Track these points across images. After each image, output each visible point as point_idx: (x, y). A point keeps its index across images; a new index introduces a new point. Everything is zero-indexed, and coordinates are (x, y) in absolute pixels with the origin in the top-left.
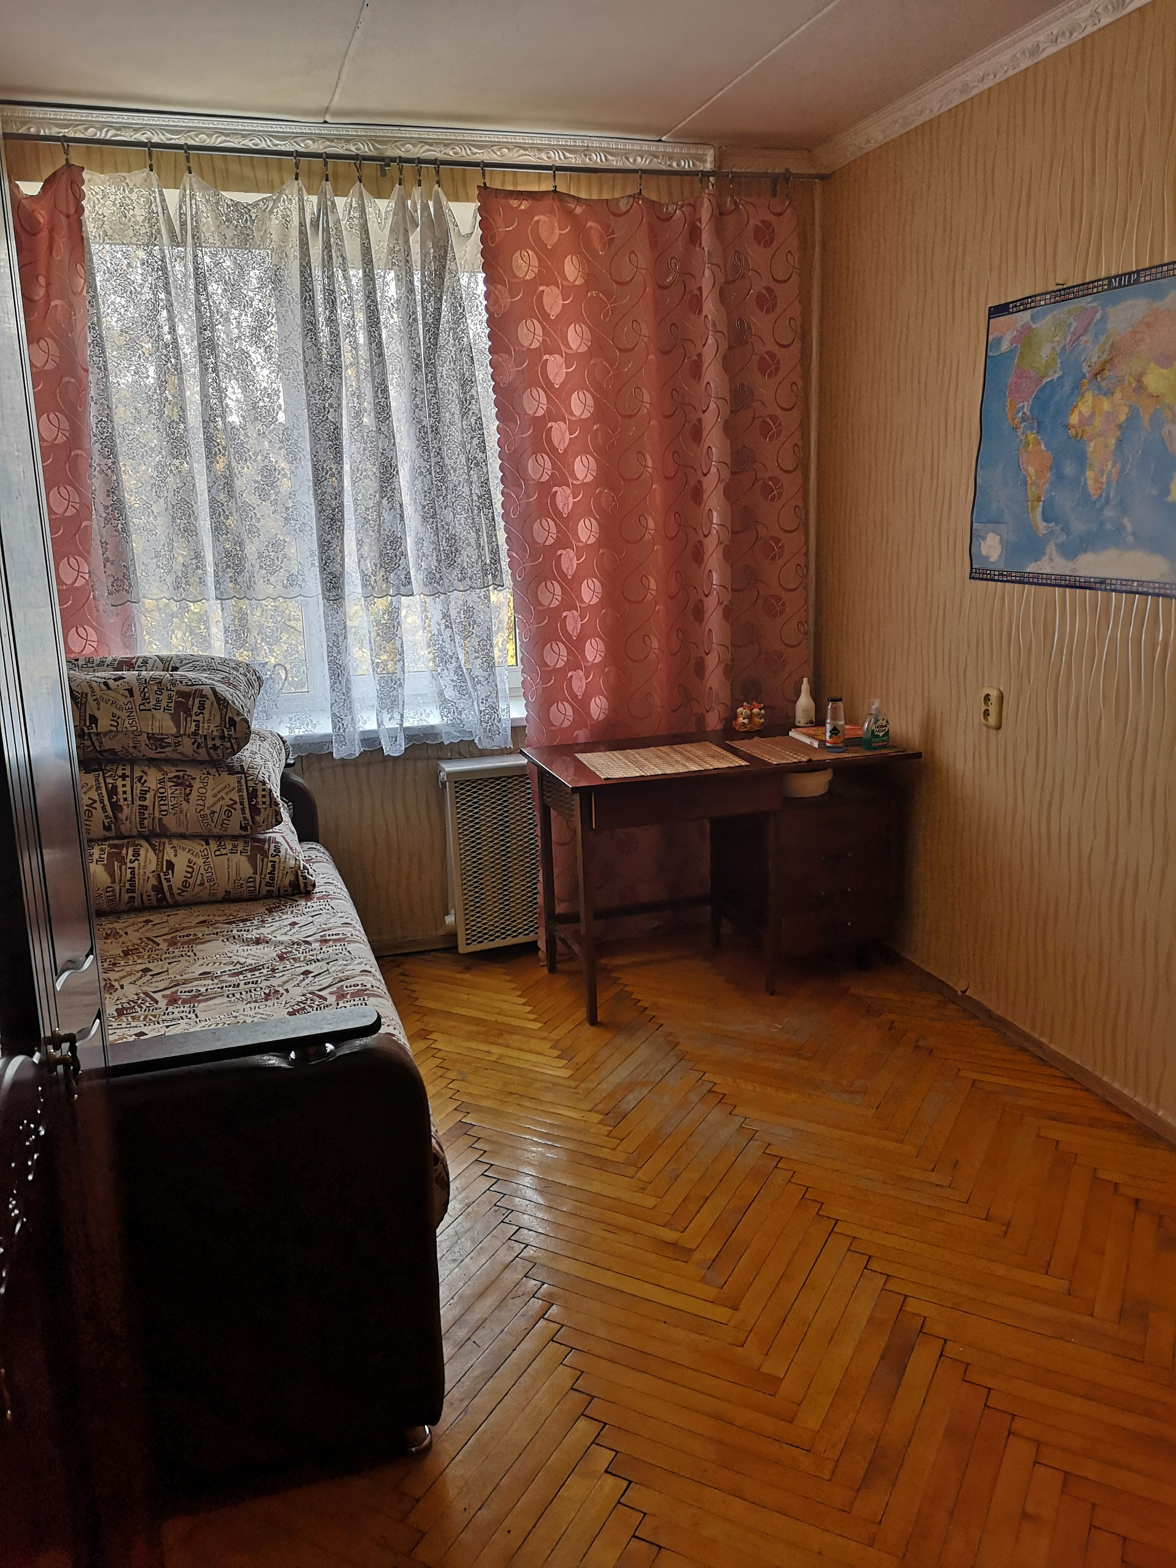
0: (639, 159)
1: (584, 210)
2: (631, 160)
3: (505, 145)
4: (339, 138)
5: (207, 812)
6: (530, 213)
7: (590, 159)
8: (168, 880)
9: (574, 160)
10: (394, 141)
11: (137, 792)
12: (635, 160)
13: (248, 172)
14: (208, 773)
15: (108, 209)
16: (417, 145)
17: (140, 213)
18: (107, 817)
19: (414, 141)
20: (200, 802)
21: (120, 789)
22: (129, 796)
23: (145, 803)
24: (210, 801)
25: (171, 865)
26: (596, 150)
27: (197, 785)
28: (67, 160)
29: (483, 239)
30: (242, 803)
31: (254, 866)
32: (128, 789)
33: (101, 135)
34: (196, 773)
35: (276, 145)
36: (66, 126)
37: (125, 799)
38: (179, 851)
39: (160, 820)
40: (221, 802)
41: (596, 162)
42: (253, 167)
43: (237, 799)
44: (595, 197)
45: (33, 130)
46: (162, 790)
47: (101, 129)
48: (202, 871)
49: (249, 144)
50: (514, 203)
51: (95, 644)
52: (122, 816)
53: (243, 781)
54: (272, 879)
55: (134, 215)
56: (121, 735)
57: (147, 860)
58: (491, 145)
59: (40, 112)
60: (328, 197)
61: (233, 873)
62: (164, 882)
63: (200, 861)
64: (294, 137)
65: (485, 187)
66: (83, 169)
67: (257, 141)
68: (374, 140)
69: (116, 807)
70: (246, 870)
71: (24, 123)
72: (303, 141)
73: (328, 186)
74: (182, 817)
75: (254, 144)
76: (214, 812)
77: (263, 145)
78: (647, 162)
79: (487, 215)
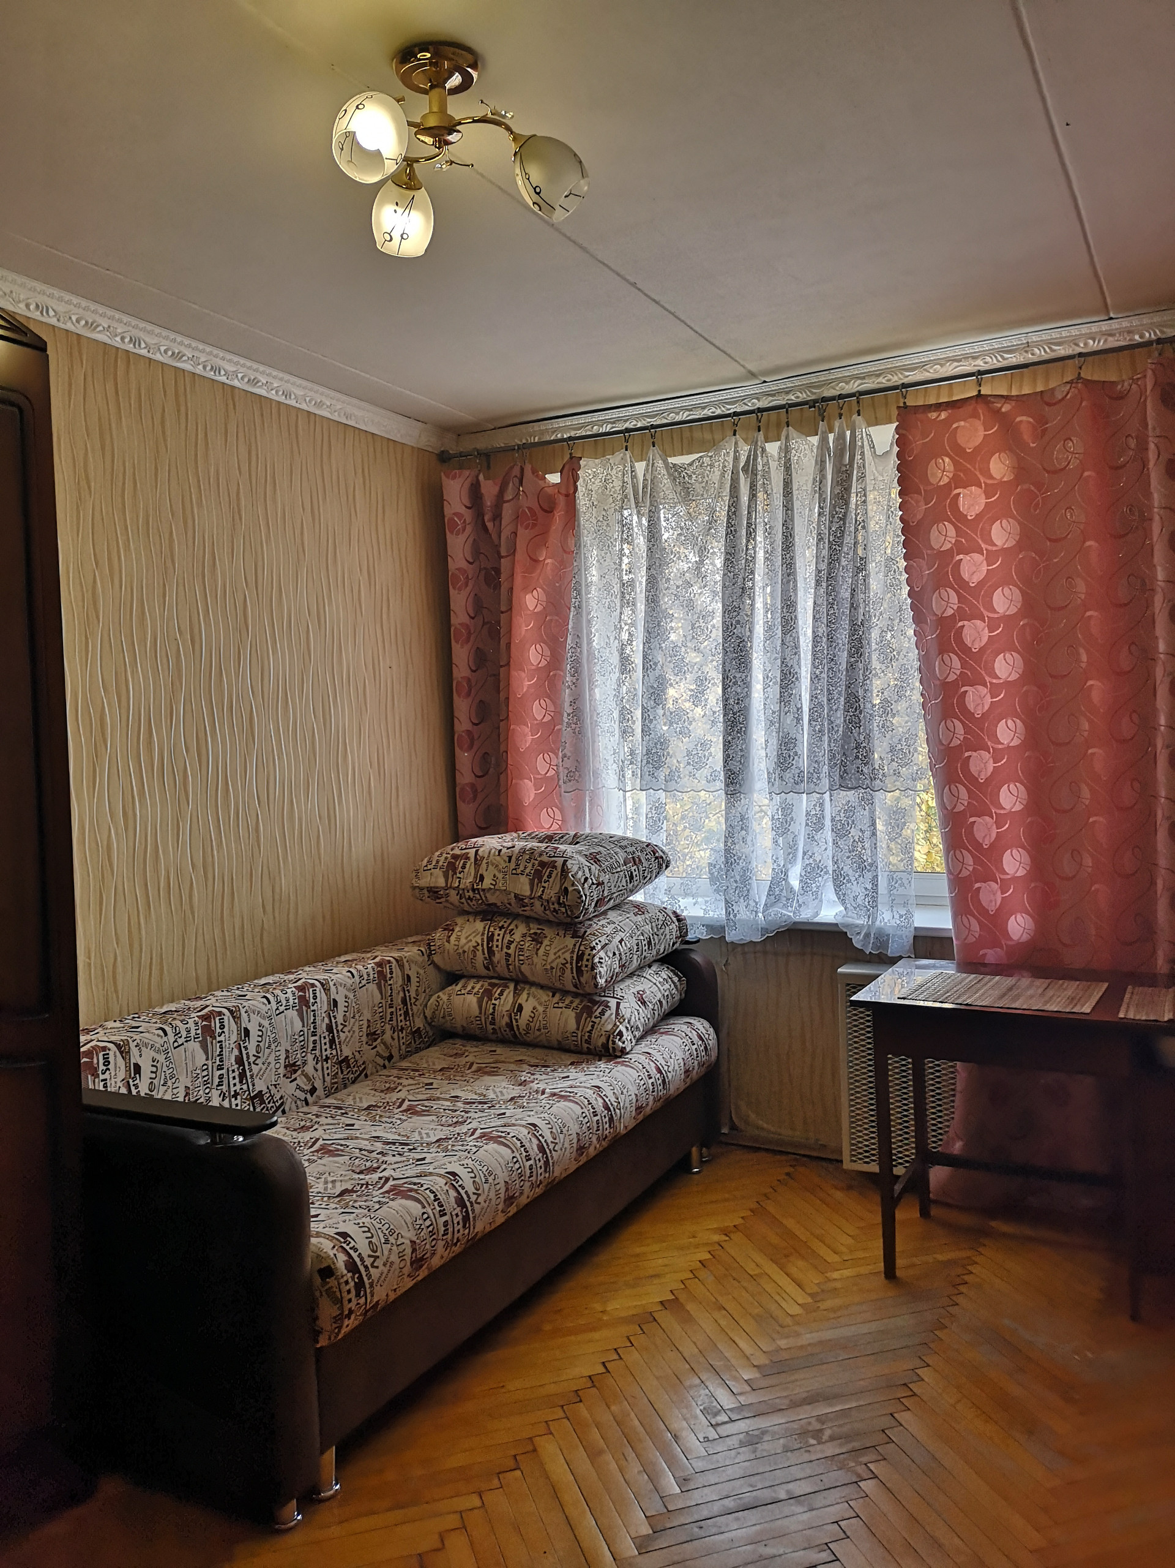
0: (1091, 342)
1: (1013, 407)
2: (1082, 345)
3: (936, 362)
4: (779, 392)
5: (549, 967)
6: (948, 422)
7: (1033, 354)
8: (516, 1020)
9: (1013, 359)
10: (827, 383)
11: (505, 941)
12: (1086, 344)
13: (708, 436)
14: (558, 935)
15: (596, 485)
16: (850, 381)
17: (617, 484)
18: (485, 958)
19: (848, 379)
20: (545, 958)
21: (496, 937)
22: (500, 943)
23: (509, 951)
24: (552, 957)
25: (520, 1008)
26: (1038, 345)
27: (546, 942)
28: (571, 454)
29: (899, 455)
30: (571, 964)
31: (578, 1023)
32: (500, 938)
33: (603, 430)
34: (548, 931)
35: (729, 409)
36: (579, 429)
37: (497, 946)
38: (531, 998)
39: (519, 967)
40: (558, 960)
41: (1041, 356)
42: (712, 431)
43: (569, 960)
44: (1026, 391)
45: (559, 436)
46: (522, 943)
47: (602, 426)
48: (541, 1018)
49: (707, 412)
50: (933, 415)
51: (560, 823)
52: (496, 959)
53: (578, 945)
54: (589, 1037)
55: (613, 487)
56: (498, 892)
57: (505, 1001)
58: (922, 366)
59: (561, 423)
60: (759, 444)
61: (562, 1025)
62: (514, 1021)
63: (541, 1009)
64: (742, 399)
65: (905, 407)
66: (581, 458)
67: (713, 409)
68: (810, 386)
69: (491, 951)
70: (572, 1025)
71: (553, 433)
72: (749, 401)
73: (761, 436)
74: (533, 967)
75: (713, 413)
76: (552, 968)
77: (718, 412)
78: (1101, 343)
79: (904, 432)
